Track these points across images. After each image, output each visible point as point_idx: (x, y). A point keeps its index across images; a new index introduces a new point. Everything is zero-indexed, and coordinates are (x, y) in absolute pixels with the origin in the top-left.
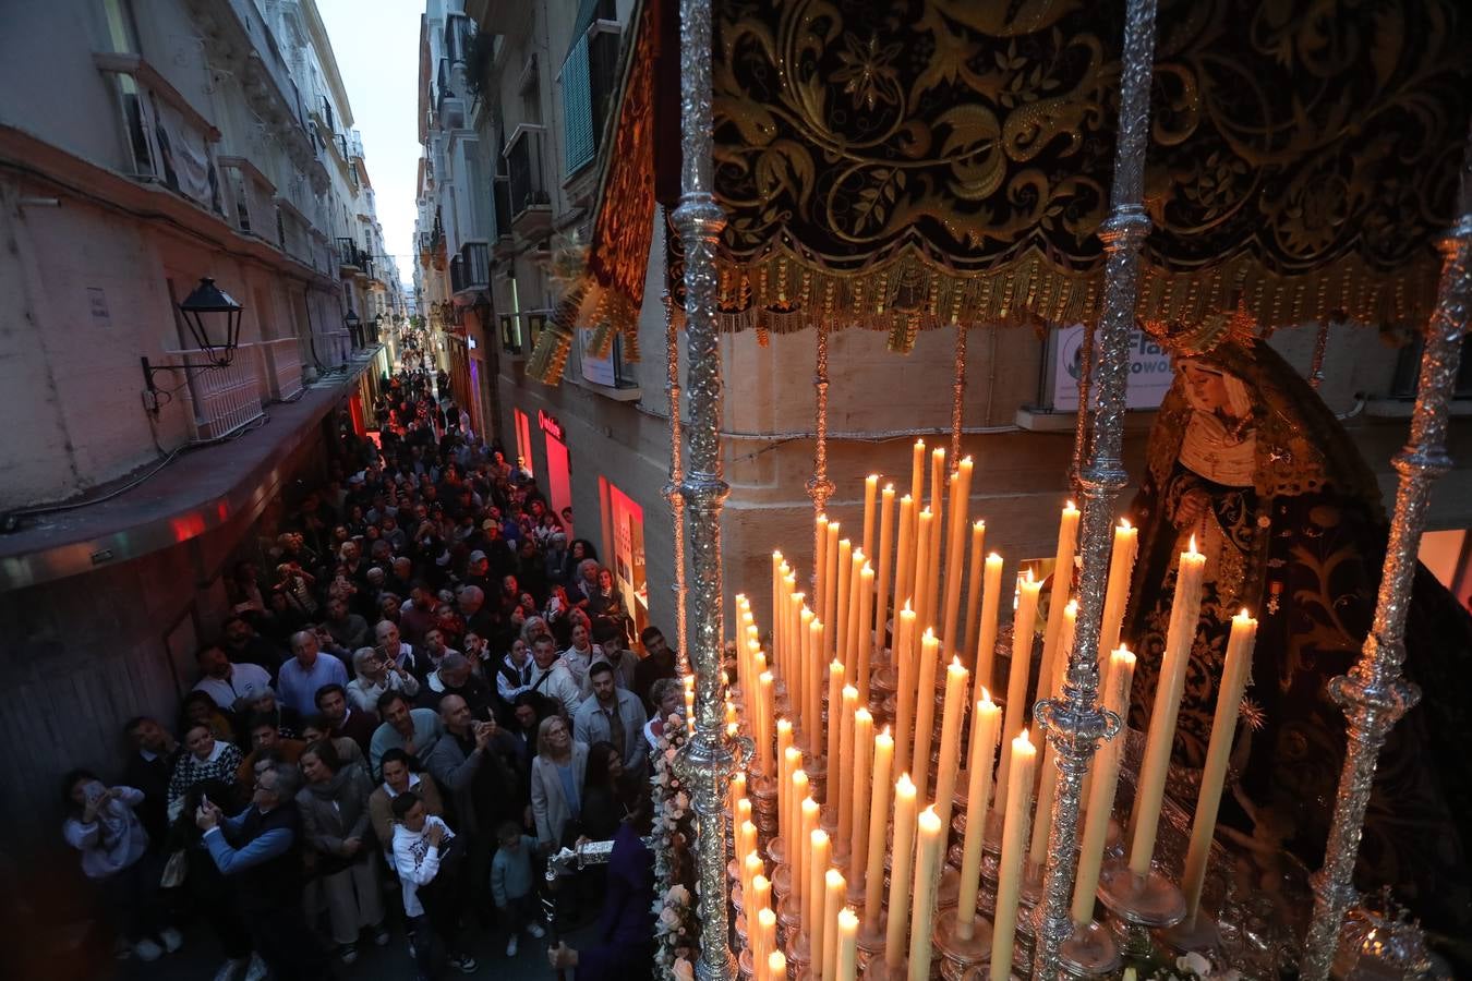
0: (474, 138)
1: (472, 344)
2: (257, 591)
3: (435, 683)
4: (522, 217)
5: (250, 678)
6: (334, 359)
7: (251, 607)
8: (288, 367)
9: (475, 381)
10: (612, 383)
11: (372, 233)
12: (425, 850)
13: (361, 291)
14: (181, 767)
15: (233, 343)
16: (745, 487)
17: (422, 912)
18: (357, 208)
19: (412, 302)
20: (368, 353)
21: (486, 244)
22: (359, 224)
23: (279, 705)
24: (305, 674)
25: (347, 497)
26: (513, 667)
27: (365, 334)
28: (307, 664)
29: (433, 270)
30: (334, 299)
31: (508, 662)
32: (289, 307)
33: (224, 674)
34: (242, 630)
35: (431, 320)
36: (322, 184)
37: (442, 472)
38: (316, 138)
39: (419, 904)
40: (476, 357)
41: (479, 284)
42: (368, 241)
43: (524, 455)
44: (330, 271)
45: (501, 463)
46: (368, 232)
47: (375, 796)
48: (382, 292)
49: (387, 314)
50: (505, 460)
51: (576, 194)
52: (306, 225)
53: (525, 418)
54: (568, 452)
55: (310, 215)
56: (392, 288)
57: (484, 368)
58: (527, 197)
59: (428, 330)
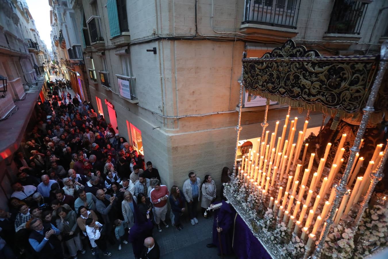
0: (73, 11)
1: (78, 75)
2: (24, 160)
3: (89, 184)
4: (95, 44)
5: (30, 189)
6: (32, 81)
7: (25, 168)
8: (19, 88)
9: (80, 85)
10: (130, 98)
11: (36, 35)
12: (96, 231)
13: (36, 55)
14: (18, 217)
15: (6, 90)
16: (171, 130)
17: (97, 246)
18: (29, 26)
19: (53, 55)
20: (42, 76)
21: (81, 46)
22: (31, 32)
23: (43, 198)
24: (47, 187)
25: (46, 126)
26: (110, 179)
27: (40, 70)
28: (46, 184)
29: (60, 49)
30: (28, 60)
31: (108, 178)
32: (15, 67)
33: (21, 190)
34: (24, 176)
35: (61, 63)
36: (16, 20)
37: (75, 116)
38: (12, 4)
39: (96, 244)
40: (80, 78)
41: (80, 58)
42: (35, 38)
43: (100, 110)
44: (26, 51)
45: (93, 112)
46: (35, 35)
47: (79, 219)
48: (43, 54)
49: (45, 62)
50: (94, 111)
51: (114, 43)
52: (15, 38)
53: (99, 100)
54: (116, 112)
55: (15, 34)
56: (45, 53)
57: (84, 82)
58: (96, 39)
59: (60, 66)
